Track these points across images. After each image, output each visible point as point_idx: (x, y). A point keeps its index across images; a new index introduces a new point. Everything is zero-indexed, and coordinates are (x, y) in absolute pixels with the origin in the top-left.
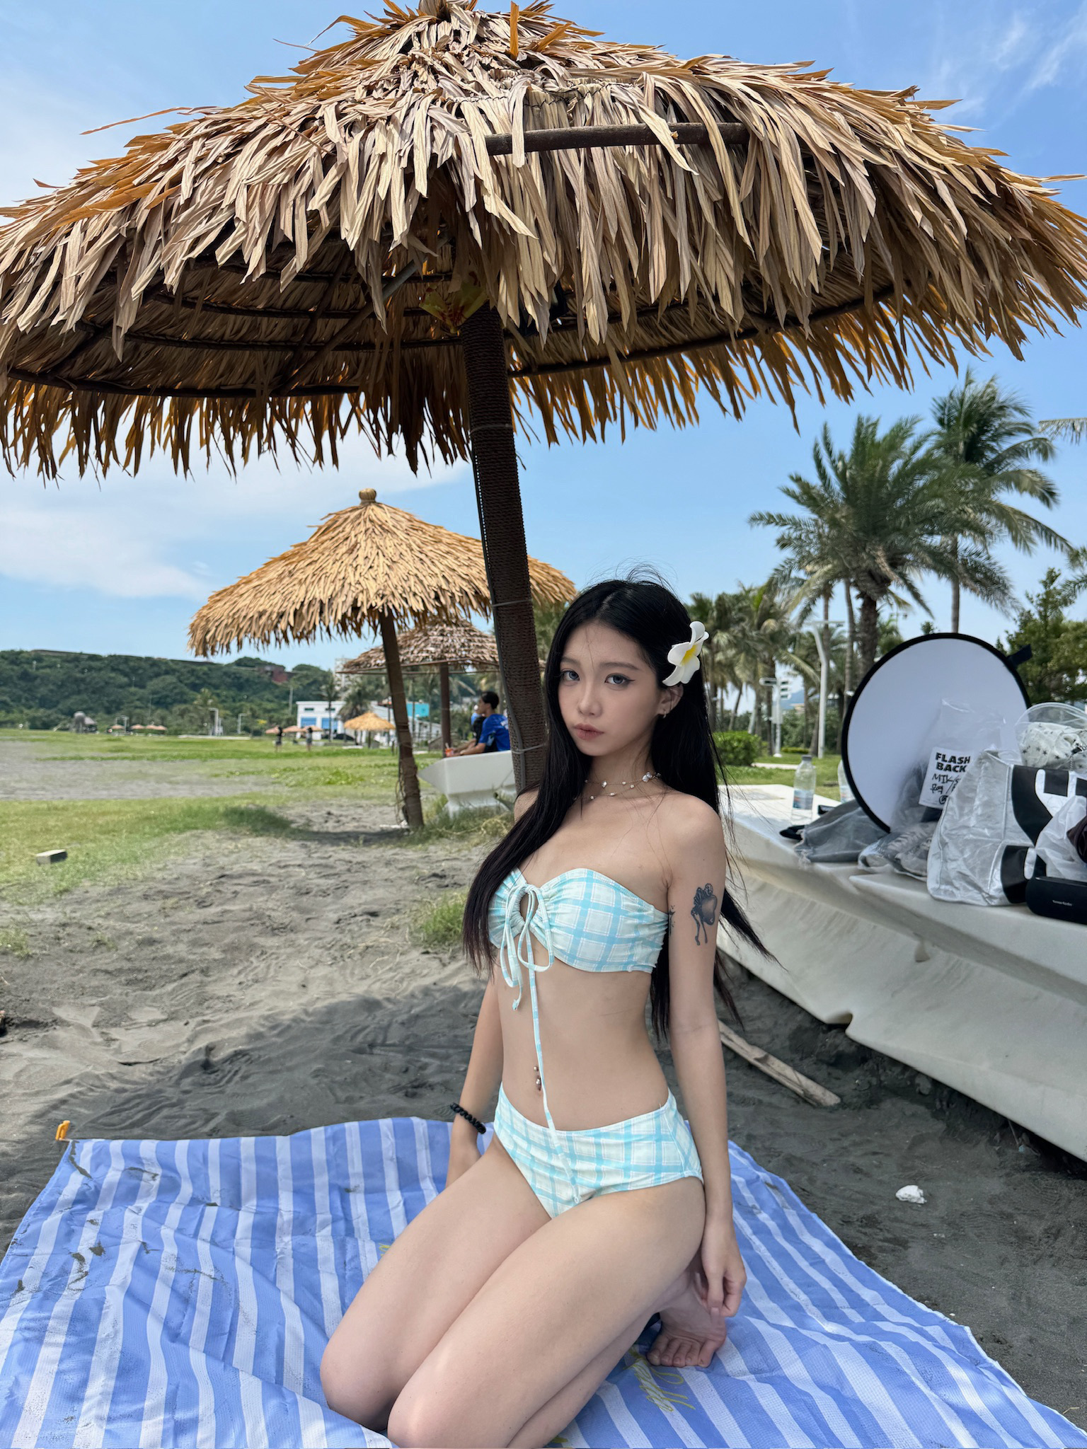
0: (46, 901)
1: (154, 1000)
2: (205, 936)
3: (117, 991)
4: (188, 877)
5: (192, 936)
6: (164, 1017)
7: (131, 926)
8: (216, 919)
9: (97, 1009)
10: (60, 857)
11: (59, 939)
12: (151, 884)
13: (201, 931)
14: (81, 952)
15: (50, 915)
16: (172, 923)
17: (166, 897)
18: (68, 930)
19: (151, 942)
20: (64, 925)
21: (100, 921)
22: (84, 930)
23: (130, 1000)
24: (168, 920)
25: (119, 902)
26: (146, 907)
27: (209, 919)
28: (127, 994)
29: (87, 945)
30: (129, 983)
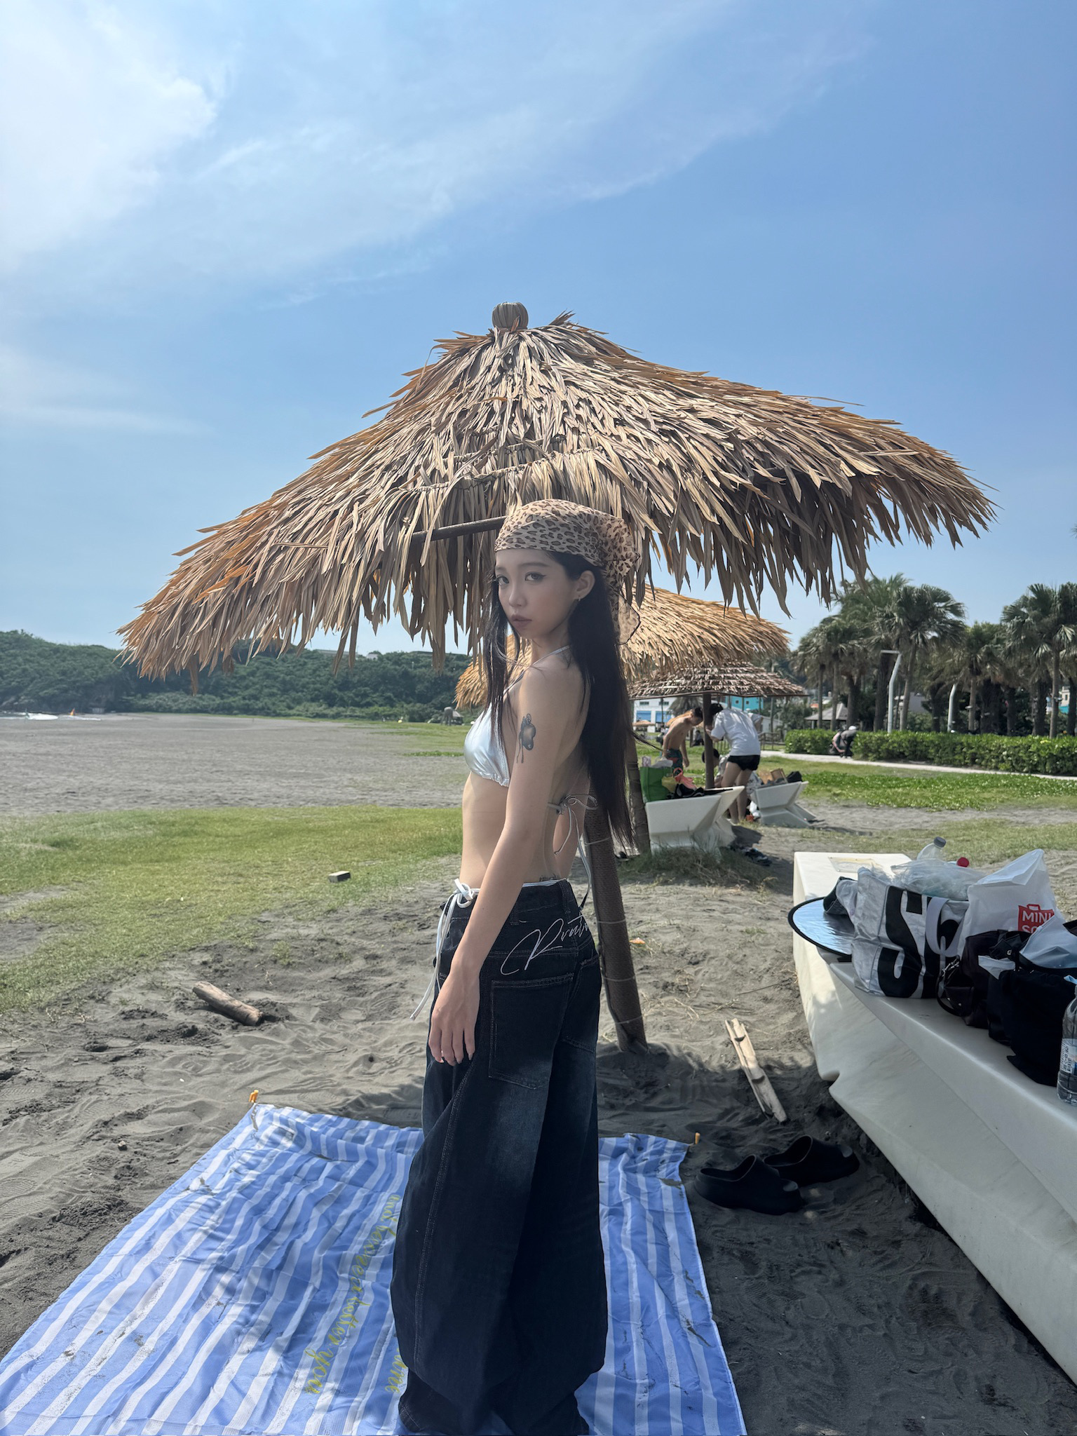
0: (318, 918)
1: (361, 1006)
2: (414, 954)
3: (338, 995)
4: (424, 899)
5: (405, 953)
6: (363, 1018)
7: (365, 943)
8: (426, 941)
9: (318, 1009)
10: (346, 876)
11: (313, 951)
12: (395, 906)
13: (412, 950)
14: (327, 962)
15: (313, 930)
16: (395, 942)
17: (400, 919)
18: (323, 944)
19: (375, 957)
20: (322, 940)
21: (346, 937)
22: (334, 945)
23: (343, 1004)
24: (394, 939)
25: (365, 922)
26: (384, 927)
27: (422, 940)
28: (344, 999)
29: (331, 956)
30: (349, 989)
